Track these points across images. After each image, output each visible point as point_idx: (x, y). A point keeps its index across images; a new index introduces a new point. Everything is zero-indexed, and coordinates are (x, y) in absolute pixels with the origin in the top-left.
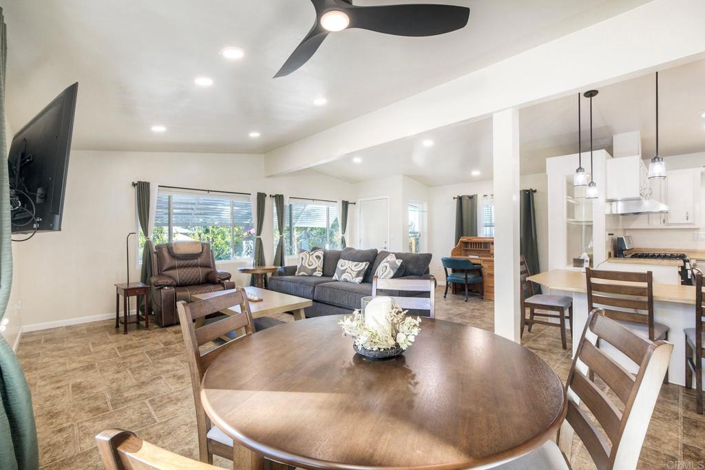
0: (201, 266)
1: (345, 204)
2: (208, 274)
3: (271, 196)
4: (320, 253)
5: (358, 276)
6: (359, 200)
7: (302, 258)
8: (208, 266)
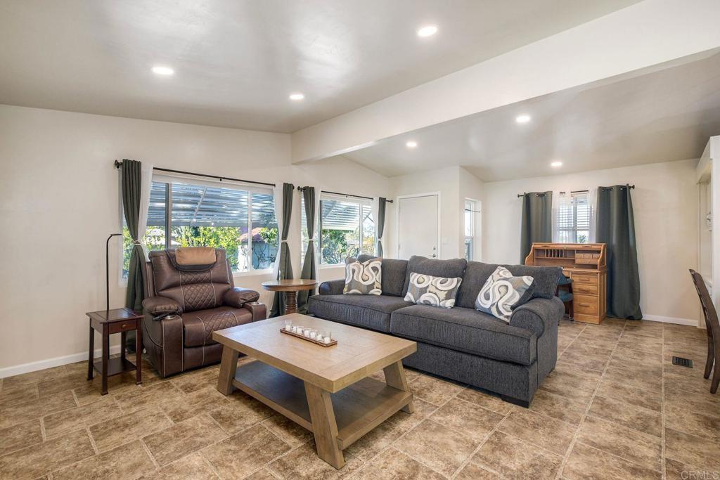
0: (214, 282)
1: (383, 202)
2: (225, 292)
3: (299, 188)
4: (378, 264)
5: (448, 297)
6: (399, 197)
7: (354, 271)
8: (224, 282)
